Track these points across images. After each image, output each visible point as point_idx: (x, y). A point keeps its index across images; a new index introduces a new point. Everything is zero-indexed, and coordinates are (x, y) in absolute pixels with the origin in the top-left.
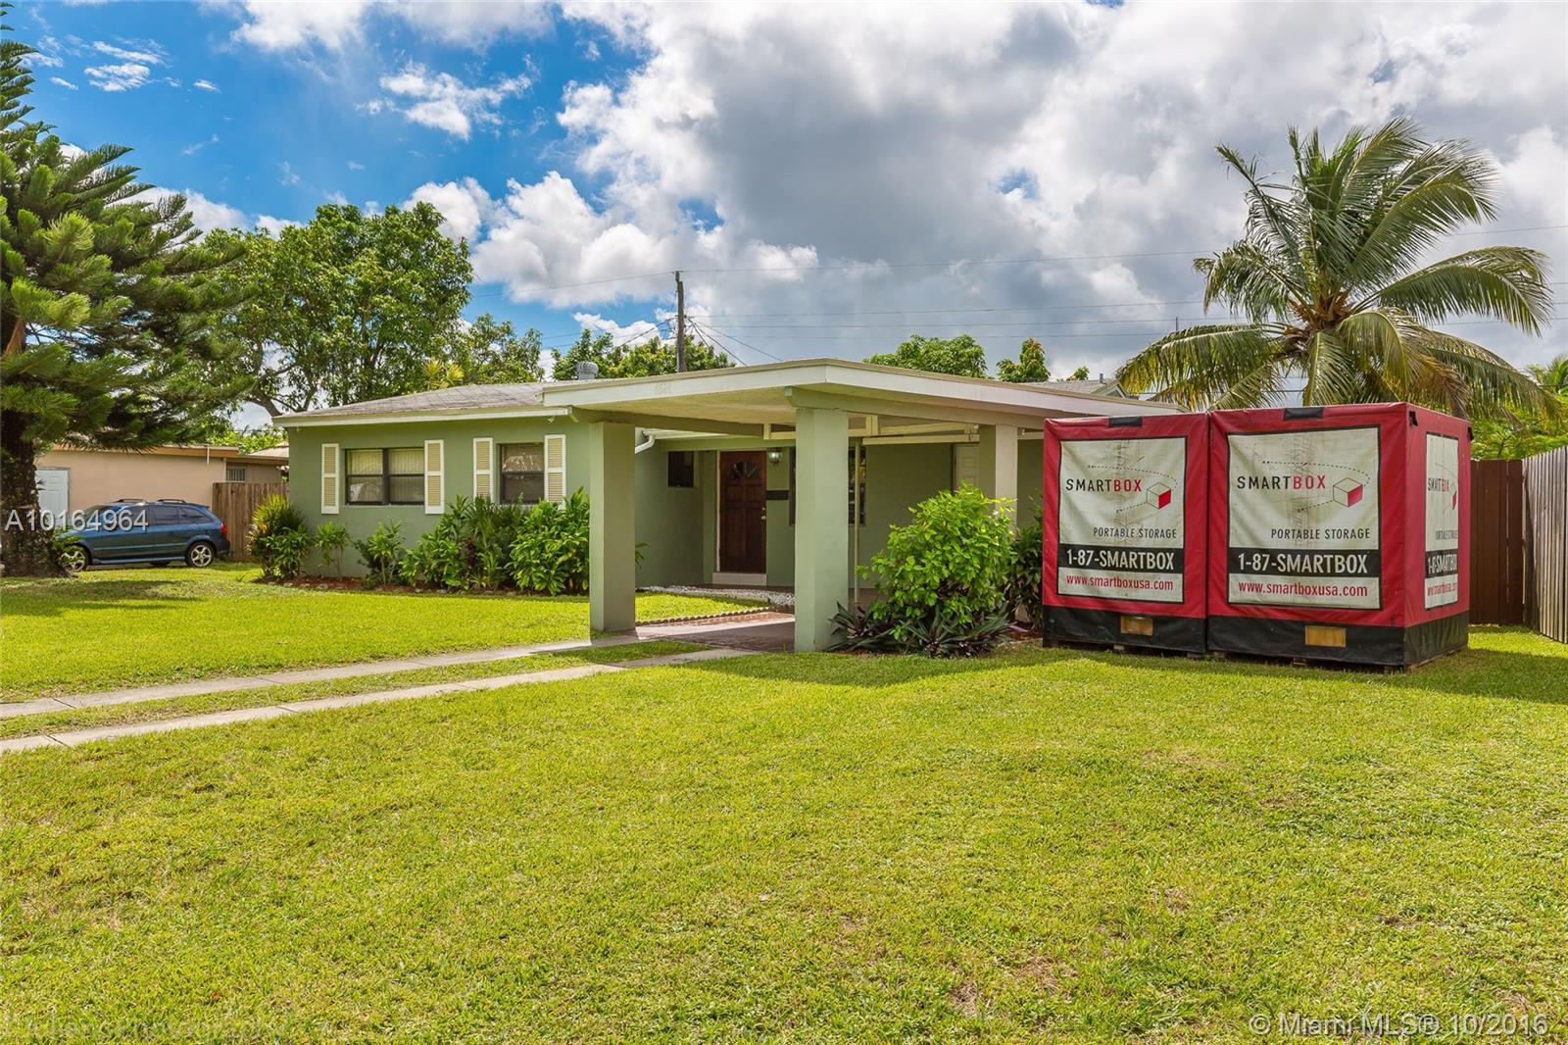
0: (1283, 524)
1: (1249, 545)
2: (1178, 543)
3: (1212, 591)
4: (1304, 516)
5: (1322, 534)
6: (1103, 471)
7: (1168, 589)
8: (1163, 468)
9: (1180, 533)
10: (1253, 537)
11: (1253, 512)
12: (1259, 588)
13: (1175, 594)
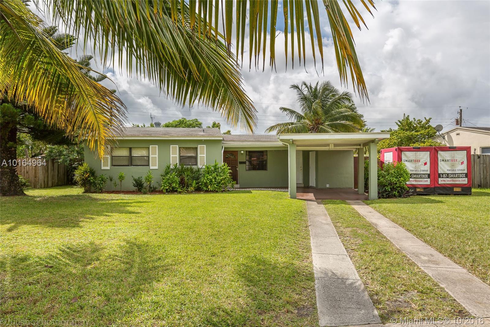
0: (449, 169)
1: (442, 173)
2: (429, 172)
3: (435, 182)
4: (453, 167)
5: (457, 170)
6: (412, 158)
7: (427, 182)
8: (425, 157)
9: (429, 170)
10: (443, 171)
11: (443, 166)
12: (445, 181)
13: (428, 183)
